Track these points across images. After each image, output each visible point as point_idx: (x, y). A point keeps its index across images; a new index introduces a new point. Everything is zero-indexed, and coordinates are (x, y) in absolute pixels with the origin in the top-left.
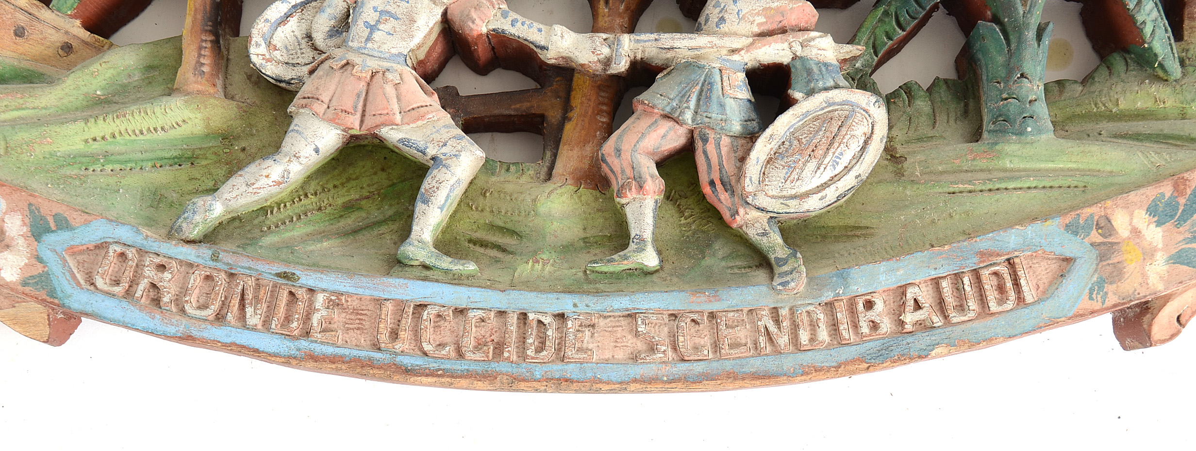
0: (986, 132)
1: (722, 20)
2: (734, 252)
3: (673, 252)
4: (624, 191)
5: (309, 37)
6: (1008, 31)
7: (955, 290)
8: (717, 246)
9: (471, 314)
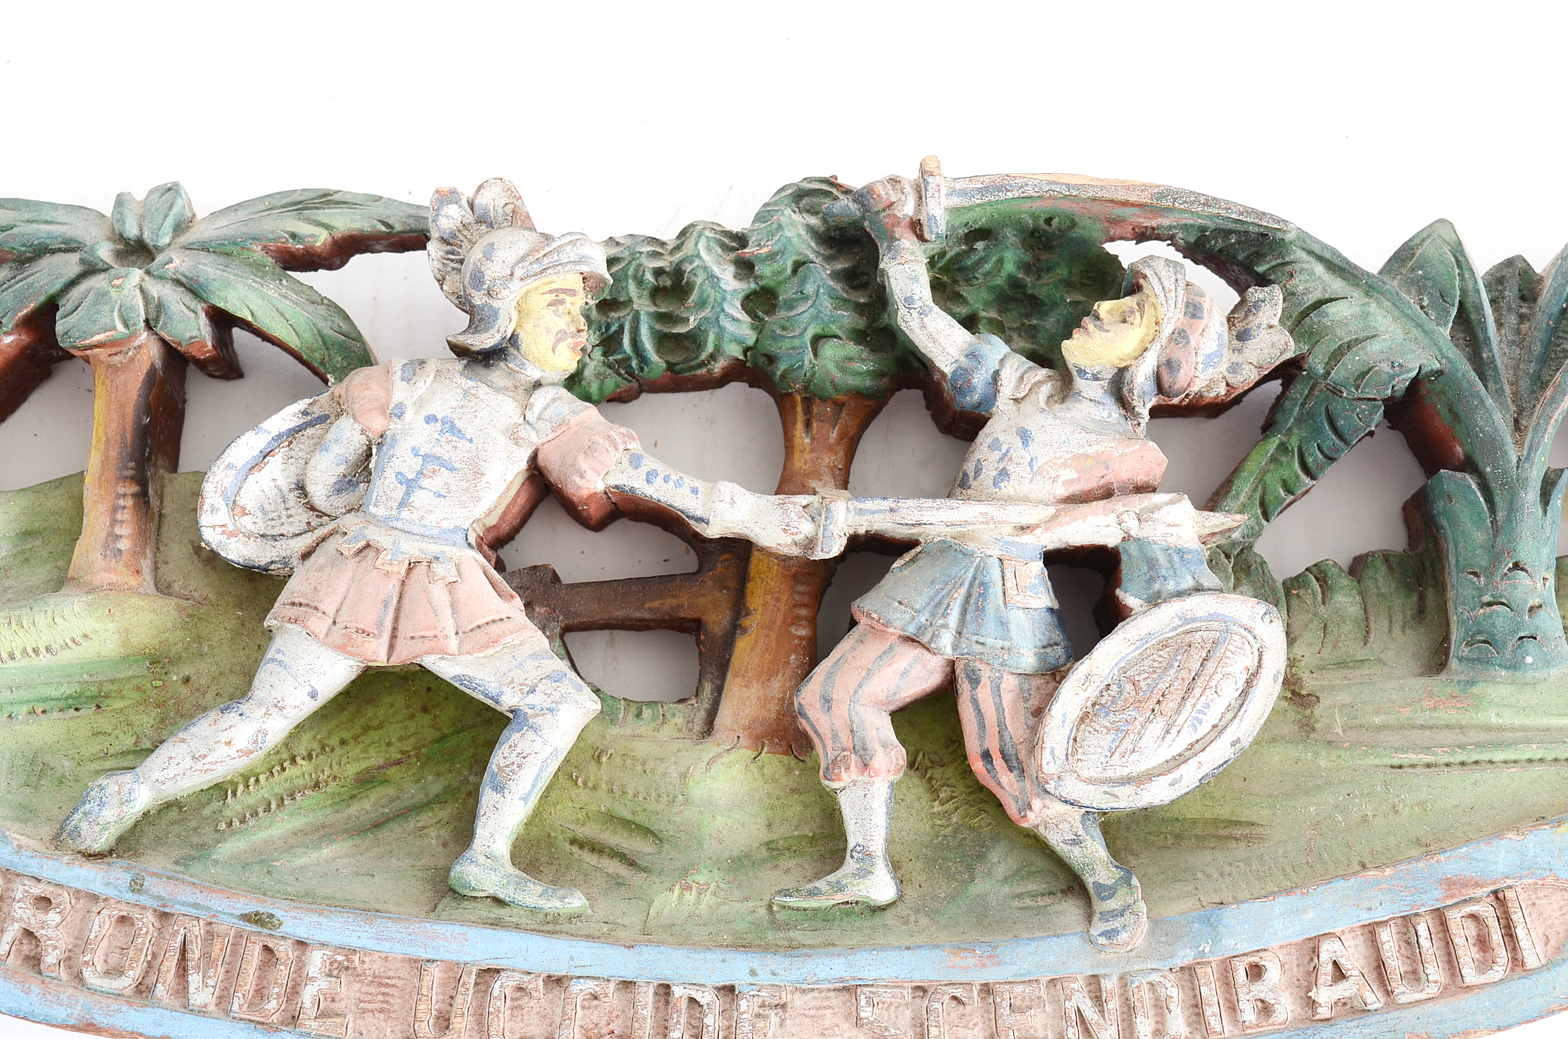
0: (1455, 660)
1: (1003, 474)
2: (1025, 866)
3: (919, 865)
4: (836, 771)
5: (301, 488)
6: (1492, 489)
7: (1403, 945)
8: (995, 856)
9: (575, 987)
